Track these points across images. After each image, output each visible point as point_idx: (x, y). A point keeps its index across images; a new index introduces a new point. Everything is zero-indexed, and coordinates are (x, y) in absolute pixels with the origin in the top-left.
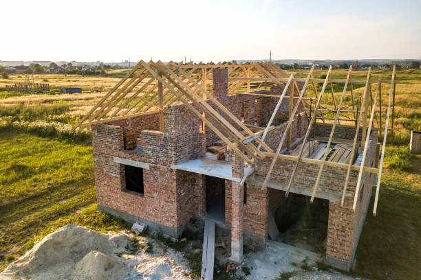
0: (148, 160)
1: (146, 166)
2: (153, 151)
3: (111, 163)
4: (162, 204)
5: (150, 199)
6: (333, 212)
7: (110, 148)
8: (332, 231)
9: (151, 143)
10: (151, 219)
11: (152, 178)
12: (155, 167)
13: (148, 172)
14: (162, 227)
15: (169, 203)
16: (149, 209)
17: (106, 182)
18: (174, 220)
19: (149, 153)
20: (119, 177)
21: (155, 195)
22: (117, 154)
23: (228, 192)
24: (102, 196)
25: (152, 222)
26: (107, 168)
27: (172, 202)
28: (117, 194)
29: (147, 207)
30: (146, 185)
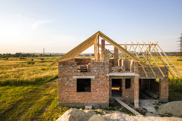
0: (94, 74)
1: (93, 77)
2: (97, 70)
3: (71, 79)
4: (101, 93)
5: (95, 92)
6: (162, 82)
7: (71, 72)
8: (162, 89)
9: (96, 66)
10: (95, 102)
11: (96, 82)
12: (98, 77)
13: (94, 80)
14: (101, 104)
15: (105, 92)
16: (94, 97)
17: (66, 90)
18: (108, 99)
19: (95, 71)
20: (76, 85)
21: (97, 90)
22: (75, 74)
23: (124, 84)
24: (63, 98)
25: (95, 103)
26: (68, 82)
27: (107, 91)
28: (73, 94)
29: (93, 96)
30: (93, 86)
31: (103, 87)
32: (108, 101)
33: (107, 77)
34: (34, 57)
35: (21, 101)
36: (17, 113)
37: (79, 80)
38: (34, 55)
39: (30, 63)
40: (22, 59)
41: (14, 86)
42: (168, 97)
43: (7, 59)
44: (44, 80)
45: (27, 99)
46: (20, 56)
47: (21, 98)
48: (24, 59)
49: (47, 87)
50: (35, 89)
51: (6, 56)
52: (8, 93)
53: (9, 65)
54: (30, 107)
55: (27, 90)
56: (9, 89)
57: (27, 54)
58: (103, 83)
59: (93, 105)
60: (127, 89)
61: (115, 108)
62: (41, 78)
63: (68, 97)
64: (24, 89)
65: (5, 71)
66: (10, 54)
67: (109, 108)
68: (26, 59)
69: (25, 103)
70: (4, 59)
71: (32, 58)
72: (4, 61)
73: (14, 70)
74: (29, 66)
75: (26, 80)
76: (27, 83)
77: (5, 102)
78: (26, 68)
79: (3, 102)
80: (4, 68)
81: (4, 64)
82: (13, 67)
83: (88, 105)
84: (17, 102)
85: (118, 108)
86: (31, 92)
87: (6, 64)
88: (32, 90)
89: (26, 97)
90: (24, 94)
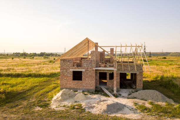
0: (84, 68)
1: (83, 70)
2: (87, 65)
3: (68, 71)
4: (89, 81)
5: (85, 81)
6: (138, 76)
7: (68, 66)
11: (86, 74)
12: (87, 70)
13: (84, 72)
17: (65, 79)
18: (94, 86)
19: (85, 65)
20: (72, 76)
21: (87, 79)
22: (71, 68)
23: (108, 76)
24: (63, 84)
25: (85, 89)
26: (66, 73)
27: (93, 80)
28: (70, 82)
29: (83, 84)
30: (83, 76)
31: (90, 77)
32: (94, 88)
33: (93, 70)
34: (57, 56)
35: (37, 86)
36: (33, 92)
37: (74, 72)
38: (56, 55)
39: (51, 62)
40: (45, 58)
41: (34, 78)
42: (142, 88)
43: (33, 58)
44: (57, 74)
45: (41, 85)
46: (44, 55)
47: (37, 84)
48: (47, 58)
49: (58, 79)
50: (49, 80)
51: (32, 56)
52: (30, 81)
53: (33, 63)
54: (42, 90)
55: (43, 80)
56: (30, 79)
57: (50, 53)
58: (90, 75)
59: (84, 90)
60: (111, 80)
61: (99, 93)
62: (55, 73)
63: (66, 84)
64: (40, 80)
65: (30, 67)
66: (35, 54)
67: (94, 92)
68: (49, 58)
69: (40, 87)
70: (31, 58)
71: (55, 57)
72: (30, 60)
73: (36, 67)
74: (49, 64)
75: (43, 73)
76: (44, 76)
77: (27, 86)
78: (46, 65)
79: (25, 86)
80: (29, 65)
81: (29, 62)
82: (36, 64)
83: (80, 90)
84: (34, 87)
85: (101, 93)
86: (45, 81)
87: (31, 62)
88: (46, 80)
89: (41, 84)
90: (40, 82)
